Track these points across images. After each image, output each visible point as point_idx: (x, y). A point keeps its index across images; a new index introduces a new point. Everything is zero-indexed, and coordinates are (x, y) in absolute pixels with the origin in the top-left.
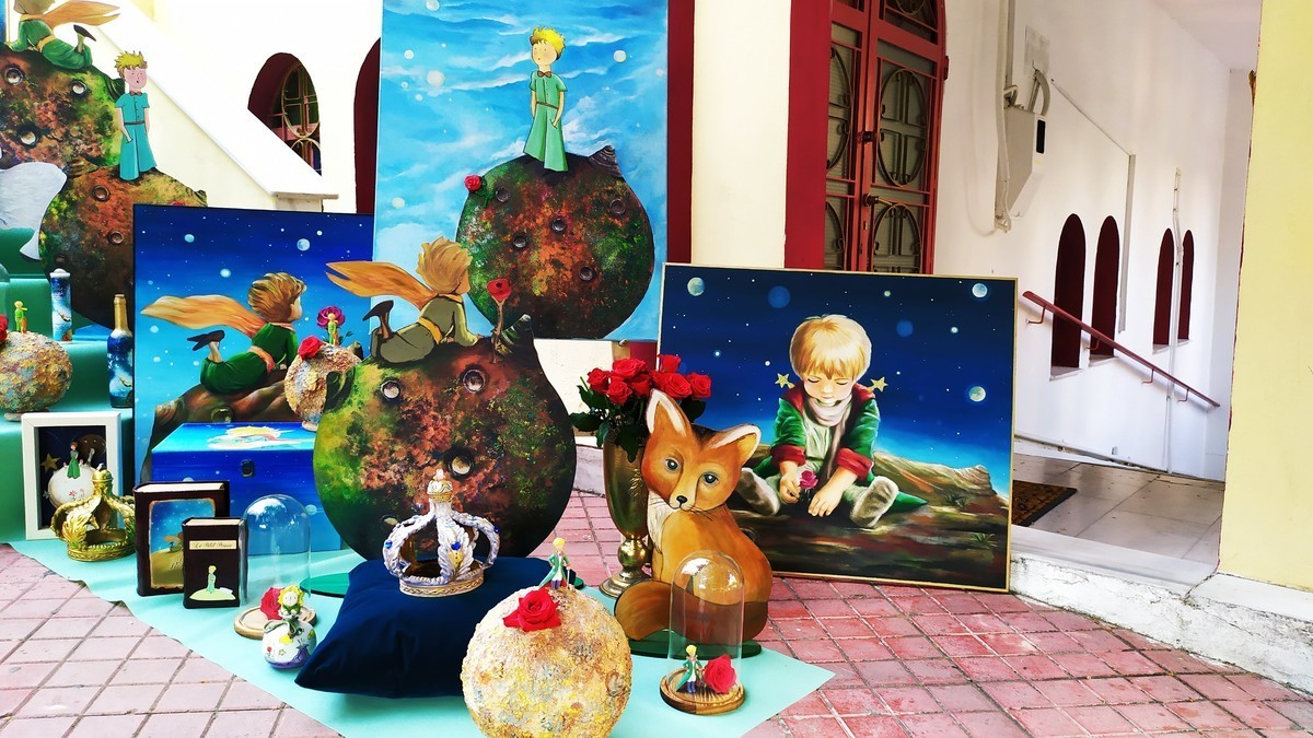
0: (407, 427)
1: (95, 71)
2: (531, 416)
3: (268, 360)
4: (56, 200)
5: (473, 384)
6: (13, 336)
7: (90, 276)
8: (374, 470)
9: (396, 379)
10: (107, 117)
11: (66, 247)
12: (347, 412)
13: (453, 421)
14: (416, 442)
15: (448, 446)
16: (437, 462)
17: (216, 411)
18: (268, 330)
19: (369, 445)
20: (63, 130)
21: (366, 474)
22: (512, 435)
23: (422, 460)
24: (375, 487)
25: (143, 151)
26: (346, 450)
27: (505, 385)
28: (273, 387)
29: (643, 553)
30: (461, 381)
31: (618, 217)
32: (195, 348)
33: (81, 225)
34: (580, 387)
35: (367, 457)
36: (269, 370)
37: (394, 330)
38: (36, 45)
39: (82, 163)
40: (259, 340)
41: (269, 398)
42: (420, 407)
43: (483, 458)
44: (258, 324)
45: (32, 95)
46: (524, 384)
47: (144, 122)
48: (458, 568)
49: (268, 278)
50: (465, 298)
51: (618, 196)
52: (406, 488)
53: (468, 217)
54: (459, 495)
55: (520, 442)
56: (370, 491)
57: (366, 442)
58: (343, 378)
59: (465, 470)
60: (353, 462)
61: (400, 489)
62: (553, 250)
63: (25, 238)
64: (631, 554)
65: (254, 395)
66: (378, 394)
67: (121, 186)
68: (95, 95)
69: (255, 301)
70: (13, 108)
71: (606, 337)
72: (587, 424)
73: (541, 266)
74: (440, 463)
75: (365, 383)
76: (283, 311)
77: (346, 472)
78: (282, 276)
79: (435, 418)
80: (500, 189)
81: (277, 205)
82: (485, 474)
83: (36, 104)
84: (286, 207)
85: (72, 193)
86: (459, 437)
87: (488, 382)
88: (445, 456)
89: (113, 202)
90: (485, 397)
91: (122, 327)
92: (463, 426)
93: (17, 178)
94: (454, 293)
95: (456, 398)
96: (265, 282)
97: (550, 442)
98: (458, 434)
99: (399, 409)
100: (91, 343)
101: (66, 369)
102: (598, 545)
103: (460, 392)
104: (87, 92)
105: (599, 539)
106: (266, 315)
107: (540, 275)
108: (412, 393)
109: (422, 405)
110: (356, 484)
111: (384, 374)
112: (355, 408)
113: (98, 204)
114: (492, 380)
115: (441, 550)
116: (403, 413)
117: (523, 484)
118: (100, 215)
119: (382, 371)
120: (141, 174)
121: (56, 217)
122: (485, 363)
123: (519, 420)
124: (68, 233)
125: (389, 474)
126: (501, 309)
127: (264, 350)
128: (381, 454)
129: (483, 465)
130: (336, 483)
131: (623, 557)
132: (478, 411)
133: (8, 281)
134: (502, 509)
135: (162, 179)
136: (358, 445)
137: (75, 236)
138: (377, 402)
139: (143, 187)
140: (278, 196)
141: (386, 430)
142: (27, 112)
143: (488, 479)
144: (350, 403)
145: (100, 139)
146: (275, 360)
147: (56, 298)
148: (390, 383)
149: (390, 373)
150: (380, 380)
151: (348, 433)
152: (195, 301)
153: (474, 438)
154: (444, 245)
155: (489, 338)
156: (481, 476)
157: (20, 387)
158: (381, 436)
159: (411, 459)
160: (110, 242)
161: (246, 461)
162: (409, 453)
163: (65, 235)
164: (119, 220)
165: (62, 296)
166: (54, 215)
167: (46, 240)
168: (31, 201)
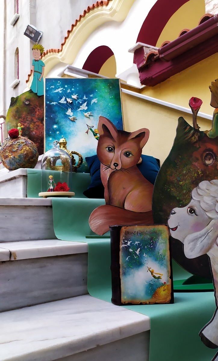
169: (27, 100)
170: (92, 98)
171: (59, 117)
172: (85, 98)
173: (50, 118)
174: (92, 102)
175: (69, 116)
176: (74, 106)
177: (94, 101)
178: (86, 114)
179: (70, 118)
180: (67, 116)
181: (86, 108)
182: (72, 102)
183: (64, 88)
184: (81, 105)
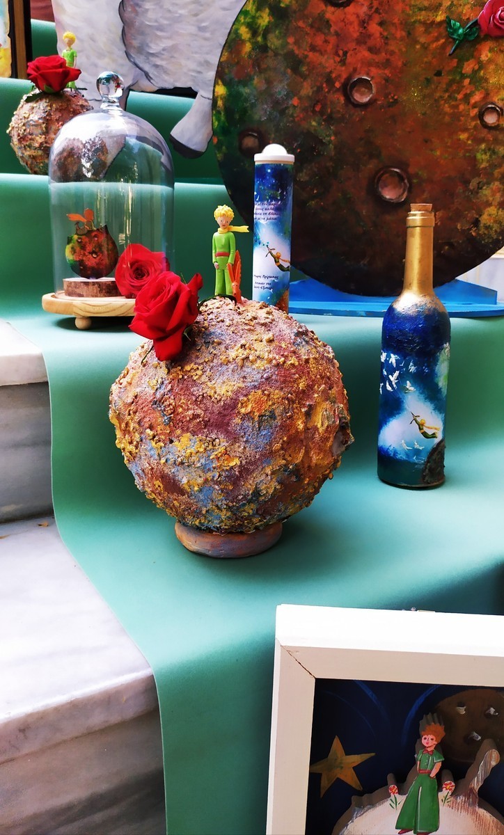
4: (249, 9)
11: (262, 112)
33: (295, 63)
89: (359, 7)
118: (333, 39)
121: (249, 47)
124: (269, 82)
137: (280, 89)
160: (350, 99)
163: (264, 87)
164: (370, 50)
165: (278, 209)
166: (243, 42)
167: (227, 99)
168: (193, 29)
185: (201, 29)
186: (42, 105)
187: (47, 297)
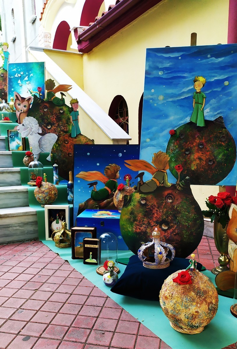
0: (148, 213)
1: (66, 105)
2: (189, 211)
3: (109, 191)
4: (55, 144)
5: (169, 200)
6: (43, 183)
7: (63, 166)
8: (137, 226)
9: (145, 198)
10: (69, 119)
11: (57, 157)
12: (130, 208)
13: (163, 212)
14: (151, 218)
15: (161, 220)
16: (157, 225)
17: (95, 206)
18: (110, 181)
19: (136, 218)
20: (58, 124)
21: (135, 227)
22: (182, 217)
23: (153, 224)
24: (138, 232)
25: (78, 128)
26: (129, 219)
27: (180, 200)
28: (111, 199)
29: (227, 260)
30: (165, 199)
31: (223, 142)
32: (90, 187)
33: (61, 151)
34: (206, 202)
35: (136, 222)
36: (110, 194)
37: (144, 182)
38: (51, 99)
39: (61, 133)
40: (107, 184)
41: (110, 202)
42: (152, 207)
43: (172, 224)
44: (106, 180)
45: (50, 114)
46: (187, 200)
47: (78, 120)
48: (161, 260)
49: (110, 165)
50: (168, 171)
51: (223, 134)
52: (147, 233)
53: (170, 144)
54: (164, 236)
55: (185, 219)
56: (136, 233)
57: (135, 217)
58: (129, 197)
59: (166, 228)
60: (131, 223)
61: (145, 233)
62: (199, 154)
63: (47, 155)
64: (223, 260)
65: (105, 201)
66: (139, 202)
67: (71, 139)
68: (66, 113)
69: (106, 173)
70: (45, 118)
71: (217, 184)
72: (208, 214)
73: (195, 160)
74: (158, 225)
75: (135, 199)
76: (114, 176)
77: (129, 226)
78: (114, 165)
79: (157, 210)
80: (181, 134)
81: (113, 143)
82: (173, 230)
83: (51, 116)
84: (116, 144)
85: (59, 142)
86: (164, 217)
87: (174, 199)
88: (160, 223)
89: (69, 144)
90: (173, 204)
91: (71, 181)
92: (166, 213)
93: (46, 138)
94: (164, 169)
95: (164, 204)
96: (109, 167)
97: (195, 220)
98: (164, 216)
99: (146, 207)
100: (63, 185)
101: (56, 193)
102: (212, 256)
103: (165, 203)
104: (64, 112)
105: (213, 254)
106: (109, 177)
107: (194, 163)
108: (150, 202)
109: (153, 206)
110: (132, 230)
111: (141, 196)
112: (132, 207)
113: (66, 145)
114: (176, 199)
115: (155, 254)
116: (147, 209)
117: (185, 233)
118: (66, 148)
119: (140, 195)
120: (77, 135)
121: (55, 149)
122: (174, 193)
123: (185, 212)
125: (142, 228)
126: (179, 175)
127: (109, 188)
128: (140, 222)
129: (172, 227)
130: (126, 230)
131: (220, 261)
132: (171, 209)
133: (43, 168)
134: (178, 242)
135: (82, 136)
136: (133, 219)
137: (60, 154)
138: (139, 205)
139: (77, 139)
140: (114, 140)
141: (141, 214)
142: (49, 119)
143: (174, 231)
144: (131, 205)
145: (67, 126)
146: (112, 191)
147: (54, 172)
148: (143, 199)
149: (143, 196)
150: (140, 198)
151: (130, 215)
152: (90, 172)
153: (169, 217)
154: (161, 154)
155: (175, 185)
156: (171, 230)
157: (45, 198)
158: (140, 215)
159: (149, 223)
160: (69, 155)
161: (102, 221)
162: (149, 222)
163: (57, 154)
164: (71, 149)
165: (56, 172)
166: (54, 148)
167: (52, 156)
168: (49, 144)
169: (2, 74)
170: (30, 74)
171: (14, 85)
172: (27, 74)
173: (10, 85)
174: (30, 76)
175: (19, 83)
176: (21, 78)
177: (32, 75)
178: (27, 82)
179: (20, 85)
180: (18, 84)
181: (27, 79)
182: (21, 76)
183: (17, 68)
184: (25, 77)
185: (50, 144)
186: (28, 158)
187: (28, 183)
